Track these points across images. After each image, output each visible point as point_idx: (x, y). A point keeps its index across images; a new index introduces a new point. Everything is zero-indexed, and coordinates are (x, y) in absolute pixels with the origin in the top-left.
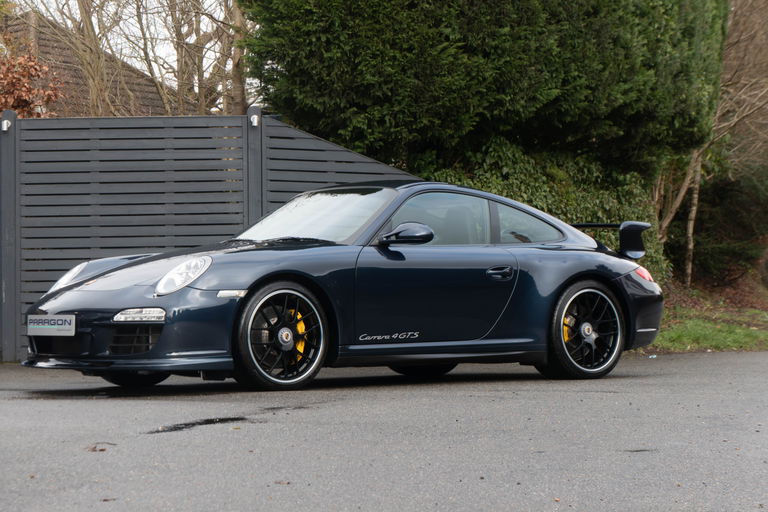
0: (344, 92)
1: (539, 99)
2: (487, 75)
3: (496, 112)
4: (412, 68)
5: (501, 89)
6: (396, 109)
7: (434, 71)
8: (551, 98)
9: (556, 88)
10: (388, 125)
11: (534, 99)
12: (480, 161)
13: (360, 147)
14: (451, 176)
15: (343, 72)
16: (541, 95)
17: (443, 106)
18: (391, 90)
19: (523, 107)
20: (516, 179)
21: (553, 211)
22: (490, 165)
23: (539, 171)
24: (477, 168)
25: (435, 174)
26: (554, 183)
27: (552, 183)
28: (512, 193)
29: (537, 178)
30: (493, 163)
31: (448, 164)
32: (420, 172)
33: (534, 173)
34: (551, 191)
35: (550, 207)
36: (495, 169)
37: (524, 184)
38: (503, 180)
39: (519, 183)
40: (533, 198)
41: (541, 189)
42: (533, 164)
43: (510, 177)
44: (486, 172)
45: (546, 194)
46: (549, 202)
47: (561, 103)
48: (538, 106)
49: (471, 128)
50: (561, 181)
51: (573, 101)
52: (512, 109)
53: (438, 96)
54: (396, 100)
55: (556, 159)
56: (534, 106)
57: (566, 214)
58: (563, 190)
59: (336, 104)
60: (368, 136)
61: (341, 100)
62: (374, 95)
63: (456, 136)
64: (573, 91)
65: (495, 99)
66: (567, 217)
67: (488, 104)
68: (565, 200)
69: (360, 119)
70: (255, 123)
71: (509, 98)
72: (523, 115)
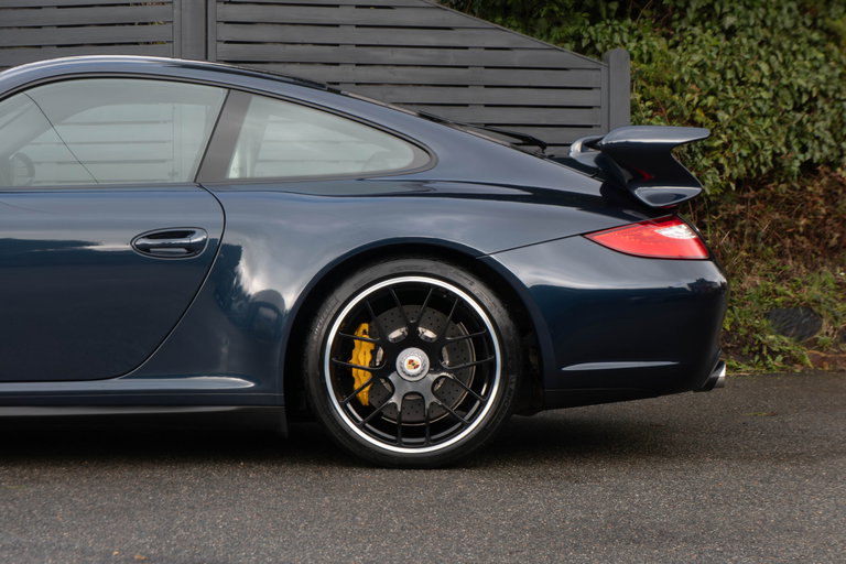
14: (621, 31)
20: (749, 37)
21: (831, 94)
22: (697, 10)
23: (809, 23)
24: (676, 16)
25: (591, 29)
26: (838, 45)
27: (831, 46)
28: (737, 63)
29: (797, 36)
30: (703, 7)
31: (629, 10)
32: (559, 24)
33: (795, 27)
34: (827, 60)
35: (822, 87)
36: (709, 17)
37: (769, 45)
38: (727, 39)
39: (755, 44)
40: (783, 71)
41: (804, 54)
42: (790, 11)
43: (738, 33)
44: (694, 25)
45: (817, 64)
46: (822, 78)
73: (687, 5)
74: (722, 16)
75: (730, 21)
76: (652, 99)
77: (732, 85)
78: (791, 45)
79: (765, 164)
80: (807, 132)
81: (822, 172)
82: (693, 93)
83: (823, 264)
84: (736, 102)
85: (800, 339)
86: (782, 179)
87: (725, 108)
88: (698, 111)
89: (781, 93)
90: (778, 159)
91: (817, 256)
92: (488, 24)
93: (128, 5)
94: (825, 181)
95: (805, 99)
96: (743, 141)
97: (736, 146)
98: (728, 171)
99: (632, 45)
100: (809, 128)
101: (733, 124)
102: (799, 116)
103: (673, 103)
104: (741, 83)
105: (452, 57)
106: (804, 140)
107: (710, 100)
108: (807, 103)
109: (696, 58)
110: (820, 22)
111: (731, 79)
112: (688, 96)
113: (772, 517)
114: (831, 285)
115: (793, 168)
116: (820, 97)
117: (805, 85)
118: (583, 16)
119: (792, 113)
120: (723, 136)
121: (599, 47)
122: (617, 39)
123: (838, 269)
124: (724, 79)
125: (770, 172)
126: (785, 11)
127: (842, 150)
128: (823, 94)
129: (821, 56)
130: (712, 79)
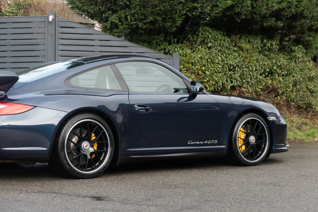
1: (220, 6)
3: (193, 13)
6: (133, 11)
8: (228, 5)
10: (129, 20)
11: (217, 6)
12: (195, 40)
13: (116, 32)
14: (177, 48)
16: (220, 3)
17: (160, 10)
19: (210, 10)
20: (215, 49)
21: (240, 66)
22: (200, 41)
23: (234, 45)
24: (194, 43)
25: (169, 47)
26: (243, 52)
27: (241, 52)
28: (211, 57)
29: (230, 49)
30: (202, 41)
31: (180, 41)
32: (159, 45)
33: (230, 46)
34: (239, 56)
35: (237, 64)
36: (204, 43)
38: (209, 50)
39: (217, 51)
40: (225, 59)
41: (232, 54)
42: (228, 41)
43: (212, 48)
44: (199, 46)
45: (236, 57)
46: (237, 61)
47: (235, 8)
48: (220, 10)
49: (181, 22)
50: (248, 50)
51: (242, 7)
52: (203, 11)
53: (156, 4)
54: (132, 7)
55: (249, 39)
56: (217, 10)
57: (248, 68)
58: (248, 55)
59: (100, 9)
60: (120, 27)
61: (102, 7)
62: (120, 5)
63: (174, 26)
64: (242, 2)
65: (192, 6)
66: (249, 69)
67: (188, 9)
68: (248, 61)
69: (113, 17)
70: (50, 20)
71: (200, 5)
72: (212, 15)
73: (197, 40)
74: (207, 43)
75: (210, 45)
76: (186, 67)
77: (210, 63)
78: (228, 51)
79: (220, 87)
80: (233, 77)
81: (237, 89)
82: (198, 66)
84: (211, 68)
86: (225, 91)
87: (208, 70)
88: (200, 71)
89: (225, 66)
90: (224, 85)
92: (138, 45)
93: (33, 39)
94: (238, 92)
95: (232, 67)
96: (213, 80)
97: (211, 81)
98: (208, 89)
99: (181, 52)
100: (233, 76)
101: (210, 75)
102: (230, 72)
103: (193, 69)
104: (213, 63)
106: (232, 80)
107: (203, 68)
108: (232, 69)
109: (200, 56)
110: (237, 44)
111: (210, 62)
113: (207, 182)
115: (228, 88)
116: (237, 67)
117: (232, 63)
118: (166, 43)
119: (228, 72)
120: (207, 78)
121: (171, 52)
122: (176, 50)
124: (208, 62)
125: (222, 89)
126: (226, 42)
127: (243, 83)
128: (238, 66)
129: (237, 55)
130: (204, 62)
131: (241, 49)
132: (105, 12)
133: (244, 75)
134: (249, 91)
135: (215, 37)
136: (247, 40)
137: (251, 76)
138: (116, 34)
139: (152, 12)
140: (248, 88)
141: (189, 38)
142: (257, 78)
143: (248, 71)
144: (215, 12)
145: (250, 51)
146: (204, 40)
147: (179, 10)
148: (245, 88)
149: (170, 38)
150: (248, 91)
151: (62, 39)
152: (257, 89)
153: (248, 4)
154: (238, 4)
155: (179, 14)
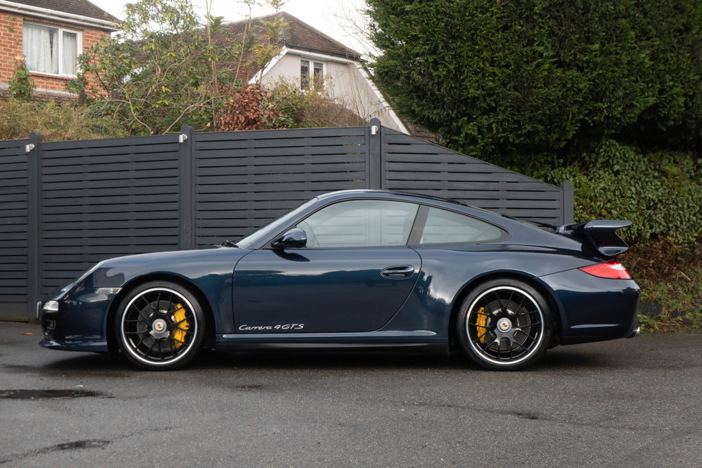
0: (454, 104)
1: (636, 106)
2: (581, 86)
3: (595, 118)
4: (510, 82)
5: (598, 99)
6: (501, 117)
7: (531, 84)
8: (648, 105)
9: (653, 96)
10: (495, 131)
11: (632, 106)
12: (593, 160)
13: (473, 150)
14: (565, 173)
15: (451, 87)
16: (638, 102)
17: (544, 114)
18: (495, 101)
19: (621, 113)
20: (626, 175)
21: (664, 201)
22: (602, 163)
23: (653, 168)
24: (591, 166)
25: (552, 172)
26: (667, 178)
27: (664, 178)
28: (620, 187)
29: (648, 174)
30: (604, 162)
31: (568, 163)
32: (537, 170)
33: (647, 170)
34: (662, 185)
35: (660, 198)
36: (607, 166)
37: (635, 179)
38: (615, 176)
39: (628, 178)
40: (642, 191)
41: (651, 183)
42: (644, 162)
43: (621, 173)
44: (600, 170)
45: (657, 187)
46: (660, 194)
47: (660, 109)
48: (636, 112)
49: (574, 132)
50: (674, 176)
51: (671, 107)
52: (611, 115)
53: (538, 106)
54: (500, 110)
55: (674, 157)
56: (632, 112)
57: (676, 204)
58: (676, 184)
59: (448, 115)
60: (480, 141)
61: (452, 111)
62: (480, 106)
63: (563, 139)
64: (670, 99)
65: (593, 107)
66: (678, 206)
67: (587, 112)
68: (677, 193)
69: (470, 127)
70: (374, 132)
71: (606, 106)
72: (623, 120)
73: (597, 160)
74: (613, 165)
75: (616, 168)
76: (582, 204)
77: (618, 197)
78: (645, 179)
80: (653, 219)
81: (660, 238)
82: (601, 201)
83: (661, 281)
84: (620, 205)
85: (652, 317)
86: (642, 242)
87: (615, 209)
88: (603, 210)
89: (641, 201)
90: (640, 232)
91: (658, 277)
93: (344, 163)
94: (662, 242)
95: (652, 203)
99: (572, 179)
100: (654, 217)
102: (649, 212)
103: (591, 206)
104: (622, 197)
105: (492, 186)
106: (651, 223)
107: (609, 205)
108: (652, 206)
109: (602, 185)
110: (657, 167)
111: (618, 195)
112: (598, 203)
114: (665, 291)
115: (647, 236)
116: (659, 203)
117: (652, 197)
118: (548, 167)
119: (646, 211)
121: (556, 180)
122: (564, 177)
123: (668, 284)
124: (614, 195)
125: (636, 238)
126: (642, 163)
127: (669, 228)
128: (660, 201)
129: (659, 183)
130: (609, 195)
131: (664, 173)
132: (457, 119)
133: (670, 215)
134: (679, 241)
135: (625, 155)
136: (672, 161)
137: (681, 217)
138: (473, 153)
139: (530, 118)
140: (677, 237)
141: (585, 158)
142: (689, 220)
143: (677, 209)
144: (629, 115)
145: (677, 177)
146: (608, 161)
147: (572, 114)
148: (672, 236)
149: (553, 158)
150: (676, 241)
151: (392, 162)
152: (690, 237)
153: (680, 103)
154: (664, 103)
155: (572, 120)
